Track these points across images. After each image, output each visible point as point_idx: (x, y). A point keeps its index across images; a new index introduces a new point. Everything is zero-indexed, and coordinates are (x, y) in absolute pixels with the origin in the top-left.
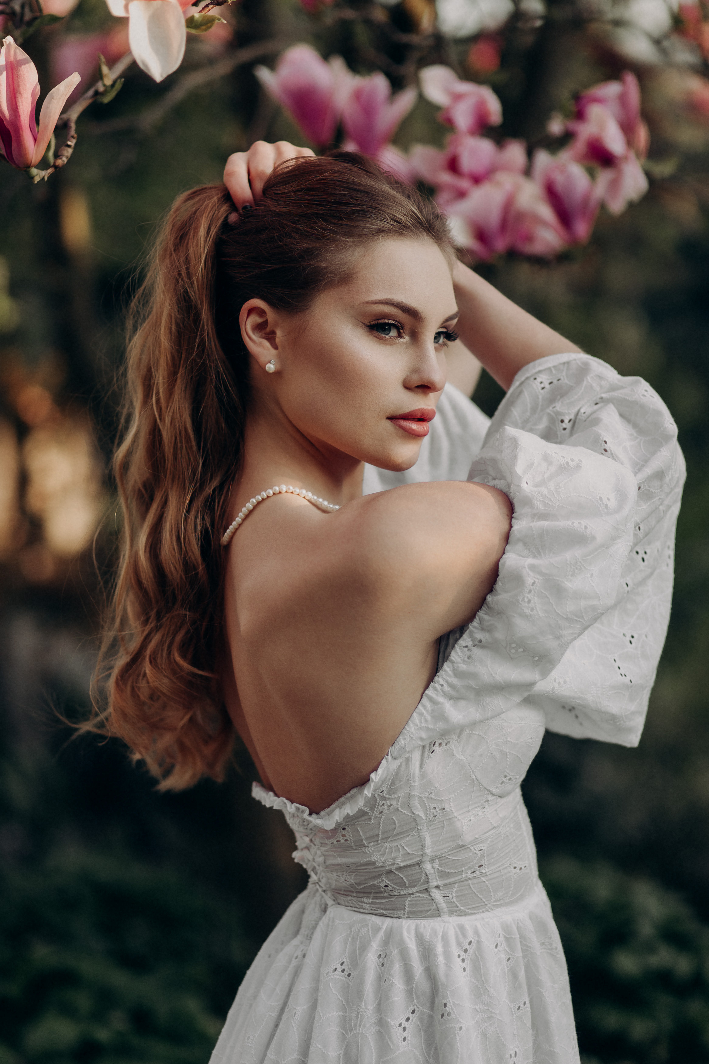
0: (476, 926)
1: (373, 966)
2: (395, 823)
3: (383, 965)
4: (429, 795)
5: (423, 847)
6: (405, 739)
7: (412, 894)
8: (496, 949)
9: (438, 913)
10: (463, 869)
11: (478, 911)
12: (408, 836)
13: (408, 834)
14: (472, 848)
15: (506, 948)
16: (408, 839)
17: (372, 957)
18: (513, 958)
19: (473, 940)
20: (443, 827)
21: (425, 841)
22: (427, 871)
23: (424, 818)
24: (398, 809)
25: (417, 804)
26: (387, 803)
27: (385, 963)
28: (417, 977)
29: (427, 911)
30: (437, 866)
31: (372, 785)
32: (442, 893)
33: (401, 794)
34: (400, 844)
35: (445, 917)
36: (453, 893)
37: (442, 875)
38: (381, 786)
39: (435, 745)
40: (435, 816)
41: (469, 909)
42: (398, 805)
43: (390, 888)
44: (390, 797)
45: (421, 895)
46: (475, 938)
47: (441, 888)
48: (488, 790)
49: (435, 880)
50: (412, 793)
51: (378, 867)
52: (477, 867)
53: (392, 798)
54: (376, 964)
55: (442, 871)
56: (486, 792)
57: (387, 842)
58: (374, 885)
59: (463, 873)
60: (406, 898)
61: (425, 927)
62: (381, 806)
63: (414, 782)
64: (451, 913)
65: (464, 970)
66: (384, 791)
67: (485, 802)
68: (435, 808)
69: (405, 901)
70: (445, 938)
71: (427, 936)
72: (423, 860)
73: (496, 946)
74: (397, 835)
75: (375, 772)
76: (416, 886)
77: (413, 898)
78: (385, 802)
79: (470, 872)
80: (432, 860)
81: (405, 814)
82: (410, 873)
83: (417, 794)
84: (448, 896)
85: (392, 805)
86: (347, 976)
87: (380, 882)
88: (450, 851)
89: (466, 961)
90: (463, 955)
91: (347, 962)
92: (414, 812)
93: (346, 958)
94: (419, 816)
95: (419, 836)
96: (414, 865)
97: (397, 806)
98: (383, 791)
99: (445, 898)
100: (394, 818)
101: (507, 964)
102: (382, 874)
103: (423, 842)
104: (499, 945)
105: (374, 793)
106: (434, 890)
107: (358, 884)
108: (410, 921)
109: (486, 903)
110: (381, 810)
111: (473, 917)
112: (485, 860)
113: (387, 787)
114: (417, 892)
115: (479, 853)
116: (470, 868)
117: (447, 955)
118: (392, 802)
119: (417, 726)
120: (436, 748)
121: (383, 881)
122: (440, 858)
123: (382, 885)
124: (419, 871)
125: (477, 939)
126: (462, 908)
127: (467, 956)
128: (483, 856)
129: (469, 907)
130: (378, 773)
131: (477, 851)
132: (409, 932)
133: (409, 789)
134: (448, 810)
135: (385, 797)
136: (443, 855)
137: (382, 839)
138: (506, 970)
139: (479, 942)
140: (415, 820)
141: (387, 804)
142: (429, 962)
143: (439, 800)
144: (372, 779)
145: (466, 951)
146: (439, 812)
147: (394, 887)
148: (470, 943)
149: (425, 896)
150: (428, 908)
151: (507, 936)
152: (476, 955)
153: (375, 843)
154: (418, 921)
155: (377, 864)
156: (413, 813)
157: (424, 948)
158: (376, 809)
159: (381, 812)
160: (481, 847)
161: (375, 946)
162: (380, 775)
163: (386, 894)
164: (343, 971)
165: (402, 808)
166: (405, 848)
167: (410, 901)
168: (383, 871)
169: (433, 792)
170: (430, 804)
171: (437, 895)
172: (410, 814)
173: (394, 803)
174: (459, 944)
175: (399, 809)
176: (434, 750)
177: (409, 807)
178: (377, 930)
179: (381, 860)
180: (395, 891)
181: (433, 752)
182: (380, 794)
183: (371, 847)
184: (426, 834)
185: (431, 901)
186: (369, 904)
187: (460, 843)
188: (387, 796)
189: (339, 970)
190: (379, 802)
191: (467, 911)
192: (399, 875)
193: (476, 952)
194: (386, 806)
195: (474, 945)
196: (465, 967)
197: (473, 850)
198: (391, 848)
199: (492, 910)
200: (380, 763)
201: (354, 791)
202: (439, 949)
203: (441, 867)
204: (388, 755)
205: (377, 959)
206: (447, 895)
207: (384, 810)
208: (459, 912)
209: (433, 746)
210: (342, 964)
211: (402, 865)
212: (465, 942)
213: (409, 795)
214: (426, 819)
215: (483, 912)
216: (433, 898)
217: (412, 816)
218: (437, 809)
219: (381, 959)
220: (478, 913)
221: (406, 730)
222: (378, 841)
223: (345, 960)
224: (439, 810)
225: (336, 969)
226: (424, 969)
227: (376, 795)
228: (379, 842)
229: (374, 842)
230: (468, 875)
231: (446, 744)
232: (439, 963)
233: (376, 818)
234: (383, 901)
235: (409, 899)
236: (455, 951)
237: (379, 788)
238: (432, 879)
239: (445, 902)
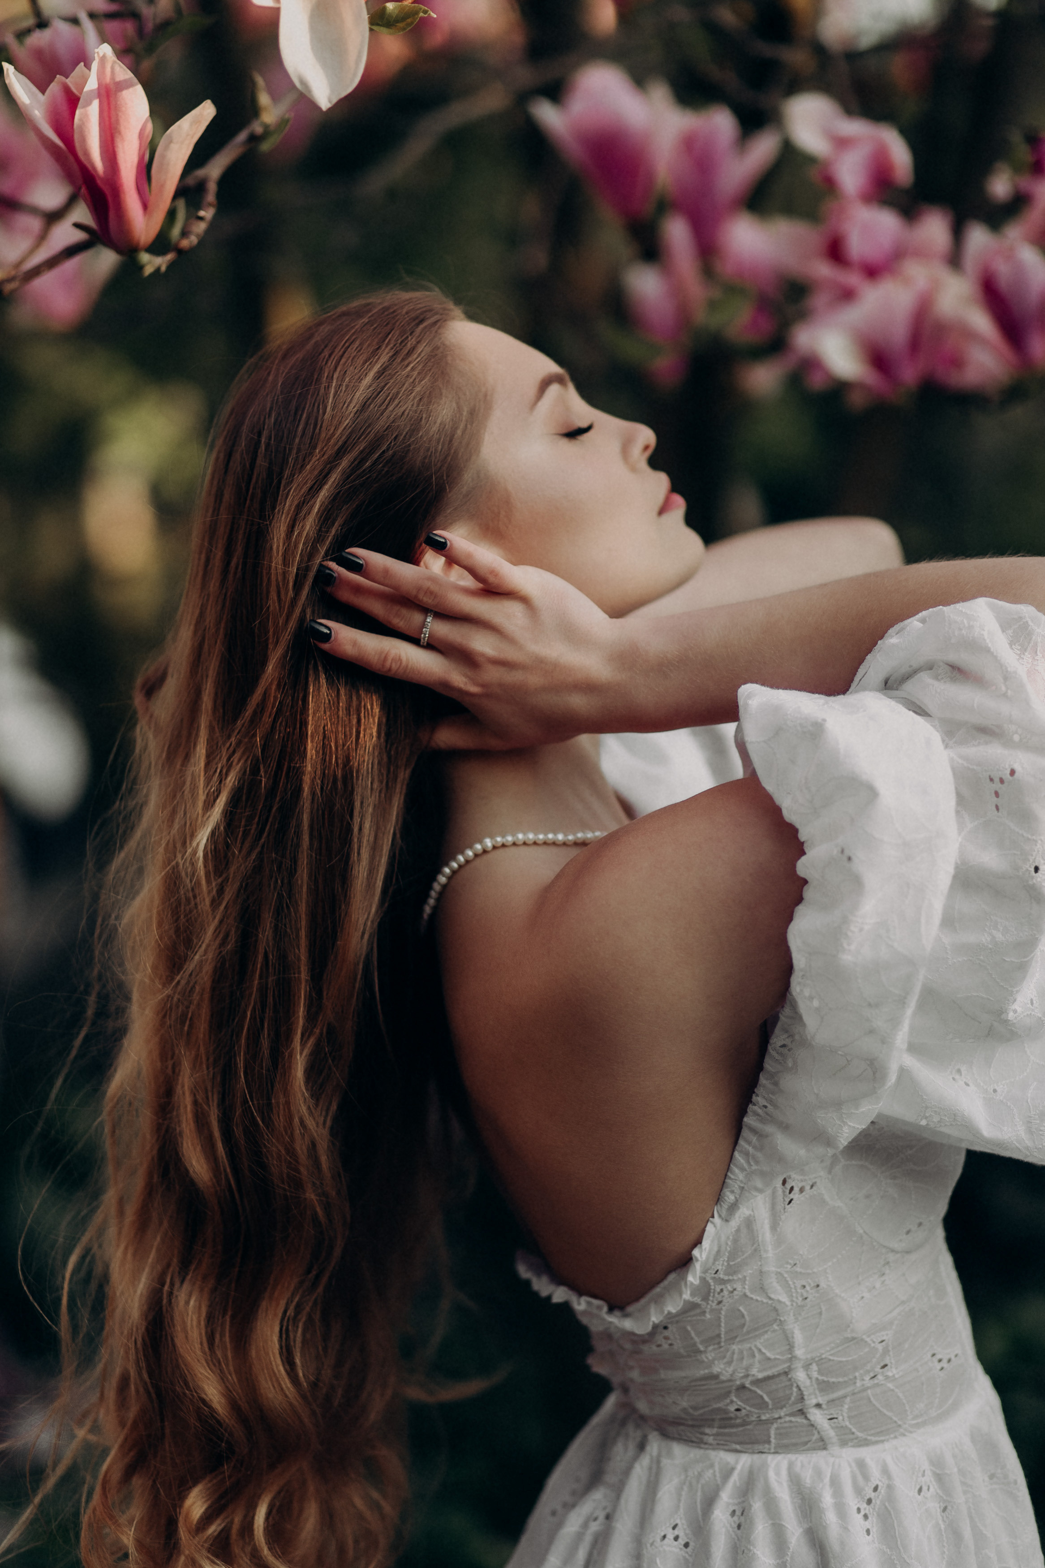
0: (884, 1461)
1: (724, 1530)
2: (743, 1316)
3: (739, 1527)
4: (792, 1267)
5: (791, 1347)
6: (732, 1192)
7: (780, 1418)
8: (919, 1494)
9: (823, 1444)
10: (857, 1374)
11: (887, 1437)
12: (766, 1332)
13: (766, 1329)
14: (868, 1340)
15: (939, 1491)
16: (766, 1336)
17: (720, 1515)
18: (952, 1507)
19: (880, 1484)
20: (820, 1313)
21: (793, 1337)
22: (799, 1383)
23: (788, 1303)
24: (745, 1295)
25: (775, 1284)
26: (726, 1287)
27: (743, 1524)
28: (793, 1545)
29: (806, 1443)
30: (815, 1375)
31: (698, 1267)
32: (826, 1414)
33: (748, 1272)
34: (756, 1346)
35: (835, 1449)
36: (844, 1414)
37: (824, 1387)
38: (714, 1264)
39: (793, 1192)
40: (806, 1298)
41: (872, 1435)
42: (744, 1288)
43: (744, 1412)
44: (731, 1278)
45: (793, 1419)
46: (883, 1480)
47: (824, 1406)
48: (884, 1247)
49: (813, 1396)
50: (765, 1269)
51: (724, 1382)
52: (878, 1369)
53: (733, 1280)
54: (728, 1526)
55: (824, 1381)
56: (884, 1250)
57: (733, 1344)
58: (719, 1410)
59: (858, 1381)
60: (770, 1425)
61: (802, 1466)
62: (719, 1293)
63: (766, 1251)
64: (843, 1443)
65: (868, 1532)
66: (719, 1271)
67: (884, 1265)
68: (804, 1287)
69: (768, 1430)
70: (835, 1482)
71: (807, 1477)
72: (793, 1367)
73: (920, 1490)
74: (748, 1332)
75: (699, 1245)
76: (784, 1406)
77: (781, 1423)
78: (723, 1287)
79: (867, 1378)
80: (807, 1367)
81: (757, 1300)
82: (774, 1387)
83: (774, 1269)
84: (837, 1418)
85: (735, 1289)
86: (682, 1547)
87: (728, 1405)
88: (833, 1349)
89: (870, 1518)
90: (865, 1509)
91: (683, 1524)
92: (772, 1296)
93: (681, 1519)
94: (779, 1301)
95: (784, 1331)
96: (779, 1375)
97: (744, 1290)
98: (717, 1271)
99: (833, 1421)
100: (741, 1308)
101: (943, 1517)
102: (730, 1392)
103: (791, 1340)
104: (925, 1488)
105: (704, 1275)
106: (816, 1411)
107: (695, 1408)
108: (779, 1457)
109: (899, 1423)
110: (720, 1299)
111: (879, 1447)
112: (889, 1356)
113: (723, 1265)
114: (786, 1415)
115: (880, 1347)
116: (868, 1372)
117: (841, 1509)
118: (735, 1286)
119: (746, 1170)
120: (795, 1195)
121: (732, 1402)
122: (820, 1361)
123: (732, 1408)
124: (788, 1383)
125: (887, 1482)
126: (859, 1434)
127: (871, 1510)
128: (886, 1351)
129: (872, 1432)
130: (704, 1248)
131: (877, 1343)
132: (778, 1474)
133: (759, 1263)
134: (825, 1286)
135: (723, 1280)
136: (824, 1356)
137: (726, 1341)
138: (943, 1527)
139: (890, 1487)
140: (775, 1310)
141: (728, 1290)
142: (811, 1520)
143: (809, 1274)
144: (696, 1258)
145: (869, 1501)
146: (810, 1291)
147: (750, 1411)
148: (876, 1489)
149: (799, 1420)
150: (806, 1439)
151: (938, 1472)
152: (886, 1507)
153: (716, 1346)
154: (792, 1457)
155: (723, 1378)
156: (770, 1298)
157: (803, 1499)
158: (711, 1298)
159: (720, 1303)
160: (883, 1336)
161: (726, 1498)
162: (707, 1249)
163: (738, 1421)
164: (676, 1538)
165: (752, 1293)
166: (764, 1350)
167: (777, 1429)
168: (731, 1386)
169: (798, 1262)
170: (795, 1281)
171: (818, 1417)
172: (765, 1301)
173: (739, 1286)
174: (858, 1491)
175: (748, 1294)
176: (792, 1200)
177: (762, 1289)
178: (728, 1473)
179: (727, 1372)
180: (752, 1416)
181: (790, 1202)
182: (713, 1275)
183: (711, 1351)
184: (794, 1327)
185: (810, 1428)
186: (713, 1435)
187: (849, 1336)
188: (726, 1278)
189: (670, 1536)
190: (715, 1287)
191: (869, 1438)
192: (755, 1392)
193: (887, 1504)
194: (725, 1293)
195: (882, 1491)
196: (869, 1527)
197: (870, 1342)
198: (741, 1352)
199: (911, 1432)
200: (704, 1231)
201: (672, 1277)
202: (827, 1500)
203: (822, 1375)
204: (713, 1217)
205: (730, 1517)
206: (835, 1416)
207: (724, 1299)
208: (856, 1441)
209: (790, 1193)
210: (674, 1528)
211: (760, 1376)
212: (866, 1489)
213: (761, 1272)
214: (792, 1305)
215: (896, 1437)
216: (813, 1423)
217: (770, 1302)
218: (808, 1288)
219: (735, 1518)
220: (888, 1440)
221: (730, 1178)
222: (719, 1343)
223: (678, 1521)
224: (811, 1289)
225: (664, 1537)
226: (804, 1531)
227: (708, 1279)
228: (722, 1344)
229: (714, 1344)
230: (864, 1382)
231: (812, 1187)
232: (828, 1522)
233: (712, 1310)
234: (734, 1430)
235: (775, 1425)
236: (852, 1502)
237: (711, 1267)
238: (810, 1395)
239: (832, 1428)
